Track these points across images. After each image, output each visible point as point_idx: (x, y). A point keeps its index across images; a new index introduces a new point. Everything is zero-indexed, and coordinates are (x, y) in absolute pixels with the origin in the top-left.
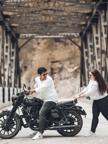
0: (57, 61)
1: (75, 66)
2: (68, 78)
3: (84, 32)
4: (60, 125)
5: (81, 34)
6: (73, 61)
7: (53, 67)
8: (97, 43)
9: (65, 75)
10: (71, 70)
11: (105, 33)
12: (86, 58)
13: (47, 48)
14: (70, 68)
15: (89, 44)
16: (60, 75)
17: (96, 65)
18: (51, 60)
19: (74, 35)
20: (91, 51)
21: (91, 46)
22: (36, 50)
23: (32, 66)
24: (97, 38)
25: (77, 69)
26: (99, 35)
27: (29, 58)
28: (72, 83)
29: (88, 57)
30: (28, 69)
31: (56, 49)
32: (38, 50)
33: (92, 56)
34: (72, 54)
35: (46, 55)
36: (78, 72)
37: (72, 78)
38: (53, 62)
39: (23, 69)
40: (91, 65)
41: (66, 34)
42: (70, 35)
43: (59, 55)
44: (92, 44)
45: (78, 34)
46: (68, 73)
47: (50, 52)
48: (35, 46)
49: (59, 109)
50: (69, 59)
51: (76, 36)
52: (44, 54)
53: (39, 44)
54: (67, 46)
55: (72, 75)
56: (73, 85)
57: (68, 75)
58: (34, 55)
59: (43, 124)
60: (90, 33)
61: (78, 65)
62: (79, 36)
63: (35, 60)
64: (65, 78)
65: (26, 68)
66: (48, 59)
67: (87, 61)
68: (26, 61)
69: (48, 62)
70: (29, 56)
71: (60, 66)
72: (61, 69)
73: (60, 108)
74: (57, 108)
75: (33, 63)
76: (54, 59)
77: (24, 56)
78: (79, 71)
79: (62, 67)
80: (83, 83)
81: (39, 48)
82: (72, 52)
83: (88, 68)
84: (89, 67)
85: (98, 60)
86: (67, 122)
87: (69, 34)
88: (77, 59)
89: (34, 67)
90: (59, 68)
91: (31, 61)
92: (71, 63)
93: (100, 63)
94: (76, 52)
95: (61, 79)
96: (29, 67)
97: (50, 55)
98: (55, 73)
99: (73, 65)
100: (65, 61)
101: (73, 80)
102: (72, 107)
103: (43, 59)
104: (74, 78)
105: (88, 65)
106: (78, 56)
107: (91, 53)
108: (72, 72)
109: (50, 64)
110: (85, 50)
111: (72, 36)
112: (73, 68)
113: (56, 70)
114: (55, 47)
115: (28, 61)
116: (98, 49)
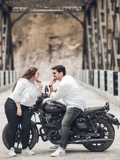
0: (56, 37)
1: (77, 43)
2: (68, 57)
3: (87, 6)
4: (87, 138)
5: (84, 8)
6: (74, 37)
7: (51, 43)
8: (103, 21)
9: (65, 52)
10: (72, 48)
11: (112, 10)
12: (89, 36)
13: (45, 21)
14: (71, 45)
15: (93, 20)
16: (60, 53)
17: (101, 46)
18: (49, 36)
19: (75, 9)
20: (95, 29)
21: (95, 23)
22: (32, 23)
23: (27, 41)
24: (102, 14)
25: (79, 46)
26: (104, 11)
27: (25, 33)
28: (73, 63)
29: (92, 35)
30: (23, 44)
31: (55, 22)
32: (35, 23)
33: (96, 34)
34: (73, 29)
35: (44, 29)
36: (80, 50)
37: (73, 57)
38: (51, 38)
39: (18, 45)
40: (95, 45)
41: (67, 8)
42: (72, 9)
43: (58, 30)
44: (96, 20)
45: (80, 8)
46: (69, 50)
47: (48, 26)
48: (31, 18)
49: (86, 118)
50: (70, 35)
51: (78, 10)
52: (42, 28)
53: (35, 16)
54: (67, 20)
55: (72, 53)
56: (74, 65)
57: (68, 53)
58: (30, 29)
59: (65, 137)
60: (94, 7)
61: (80, 42)
62: (82, 10)
63: (31, 35)
64: (65, 57)
65: (20, 43)
66: (46, 34)
67: (91, 39)
68: (21, 35)
69: (46, 37)
70: (24, 29)
71: (60, 42)
72: (60, 46)
73: (88, 116)
74: (84, 116)
75: (29, 38)
76: (52, 33)
77: (19, 29)
78: (82, 48)
79: (62, 43)
80: (86, 64)
81: (36, 21)
82: (73, 27)
83: (91, 48)
84: (93, 47)
85: (103, 40)
86: (96, 134)
87: (70, 8)
88: (79, 35)
89: (29, 42)
90: (58, 45)
91: (27, 35)
92: (72, 40)
93: (106, 45)
94: (78, 27)
95: (60, 58)
96: (24, 42)
97: (49, 29)
98: (54, 51)
99: (74, 42)
100: (66, 36)
101: (74, 59)
102: (103, 115)
103: (40, 34)
104: (76, 56)
105: (92, 44)
106: (80, 31)
107: (95, 31)
108: (74, 50)
109: (47, 40)
110: (88, 27)
111: (73, 10)
112: (74, 45)
113: (54, 47)
114: (54, 20)
115: (23, 35)
116: (103, 27)
